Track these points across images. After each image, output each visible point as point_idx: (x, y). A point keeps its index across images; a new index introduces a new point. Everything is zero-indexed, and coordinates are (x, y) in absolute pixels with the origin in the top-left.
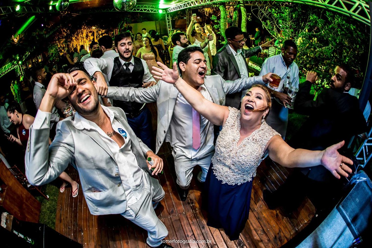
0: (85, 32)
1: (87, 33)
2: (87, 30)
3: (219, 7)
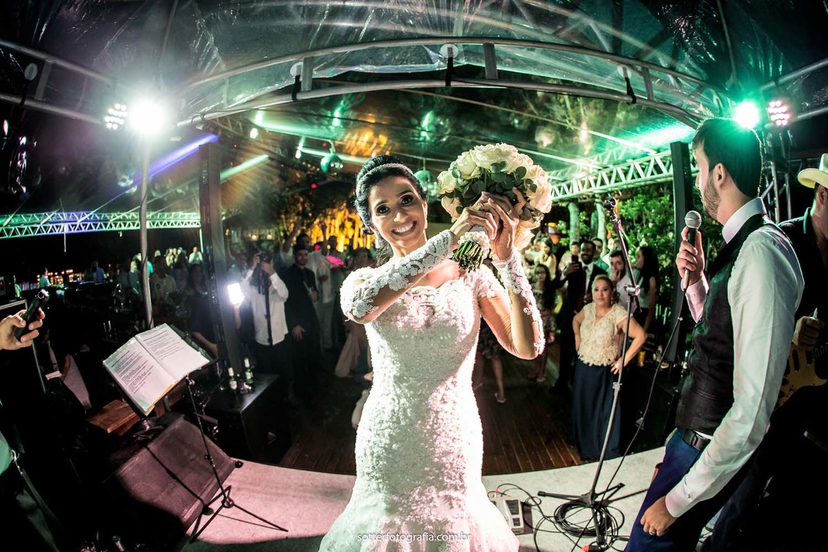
2: (344, 214)
3: (568, 205)
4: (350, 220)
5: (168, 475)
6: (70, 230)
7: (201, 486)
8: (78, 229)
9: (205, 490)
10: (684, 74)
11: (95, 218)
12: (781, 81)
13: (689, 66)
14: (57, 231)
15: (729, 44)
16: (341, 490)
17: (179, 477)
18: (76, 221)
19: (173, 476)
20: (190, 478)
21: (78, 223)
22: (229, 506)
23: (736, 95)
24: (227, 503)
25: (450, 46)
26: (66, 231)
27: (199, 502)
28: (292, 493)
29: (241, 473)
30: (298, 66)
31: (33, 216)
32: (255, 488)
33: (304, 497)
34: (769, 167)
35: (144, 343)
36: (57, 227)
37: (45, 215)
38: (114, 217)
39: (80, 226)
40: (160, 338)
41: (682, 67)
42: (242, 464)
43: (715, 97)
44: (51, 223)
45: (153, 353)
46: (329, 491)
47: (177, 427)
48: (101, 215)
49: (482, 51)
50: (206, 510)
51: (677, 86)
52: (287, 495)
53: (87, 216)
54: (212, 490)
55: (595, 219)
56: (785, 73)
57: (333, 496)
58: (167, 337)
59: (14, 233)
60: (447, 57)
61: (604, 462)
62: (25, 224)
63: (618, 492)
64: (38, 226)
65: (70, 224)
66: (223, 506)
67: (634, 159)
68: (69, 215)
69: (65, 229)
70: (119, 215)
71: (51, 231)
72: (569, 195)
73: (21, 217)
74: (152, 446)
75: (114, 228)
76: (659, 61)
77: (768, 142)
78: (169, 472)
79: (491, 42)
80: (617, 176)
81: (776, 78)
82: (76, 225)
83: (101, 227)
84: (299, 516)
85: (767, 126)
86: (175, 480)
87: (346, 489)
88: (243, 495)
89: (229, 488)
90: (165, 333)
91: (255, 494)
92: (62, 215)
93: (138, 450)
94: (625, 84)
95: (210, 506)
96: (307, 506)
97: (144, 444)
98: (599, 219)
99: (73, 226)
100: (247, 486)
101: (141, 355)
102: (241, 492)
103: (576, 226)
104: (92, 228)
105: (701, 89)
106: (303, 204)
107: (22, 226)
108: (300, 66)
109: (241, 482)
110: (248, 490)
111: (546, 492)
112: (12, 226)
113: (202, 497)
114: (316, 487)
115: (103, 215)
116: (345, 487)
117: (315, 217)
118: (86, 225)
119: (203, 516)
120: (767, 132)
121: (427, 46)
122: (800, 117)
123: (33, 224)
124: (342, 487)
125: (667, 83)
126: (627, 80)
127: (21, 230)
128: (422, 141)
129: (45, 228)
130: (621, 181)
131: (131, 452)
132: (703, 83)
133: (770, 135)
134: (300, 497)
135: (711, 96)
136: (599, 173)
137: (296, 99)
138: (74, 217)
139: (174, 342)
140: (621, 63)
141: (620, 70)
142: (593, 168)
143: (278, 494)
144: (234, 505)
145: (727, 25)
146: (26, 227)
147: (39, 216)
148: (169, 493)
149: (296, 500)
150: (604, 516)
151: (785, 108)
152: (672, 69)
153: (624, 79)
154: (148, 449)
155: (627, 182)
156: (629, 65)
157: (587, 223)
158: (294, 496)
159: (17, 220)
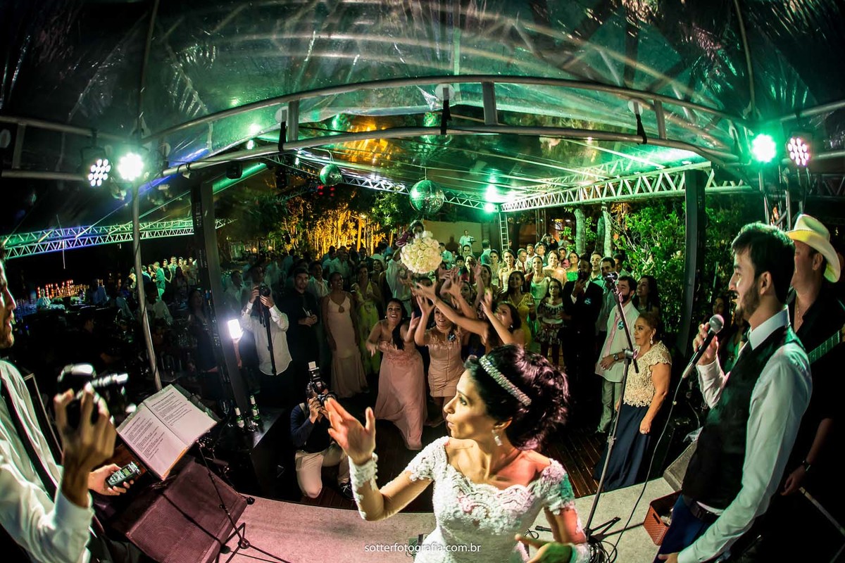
0: (342, 217)
1: (347, 221)
2: (347, 215)
3: (573, 211)
4: (353, 220)
5: (185, 519)
6: (69, 246)
7: (217, 527)
8: (76, 245)
9: (221, 531)
10: (700, 105)
11: (93, 232)
12: (804, 114)
13: (705, 96)
14: (55, 248)
15: (750, 72)
16: (350, 525)
17: (196, 519)
18: (74, 237)
19: (191, 520)
20: (205, 520)
21: (76, 239)
22: (245, 547)
23: (753, 123)
24: (243, 544)
25: (445, 85)
26: (65, 247)
27: (216, 542)
28: (302, 530)
29: (253, 510)
30: (283, 111)
31: (30, 235)
32: (268, 526)
33: (315, 534)
34: (783, 196)
35: (152, 409)
36: (55, 244)
37: (43, 233)
38: (112, 230)
39: (78, 241)
40: (167, 401)
41: (698, 97)
42: (254, 500)
43: (731, 128)
44: (48, 240)
45: (163, 419)
46: (338, 527)
47: (189, 471)
48: (99, 229)
49: (480, 90)
50: (224, 549)
51: (691, 119)
52: (298, 532)
53: (85, 231)
54: (227, 529)
55: (602, 225)
56: (809, 106)
57: (342, 532)
58: (174, 400)
59: (12, 254)
60: (443, 100)
61: (602, 494)
62: (23, 244)
63: (613, 527)
64: (36, 245)
65: (68, 240)
66: (240, 547)
67: (642, 172)
68: (66, 231)
69: (63, 245)
70: (117, 227)
71: (50, 249)
72: (575, 202)
73: (18, 237)
74: (167, 493)
75: (113, 241)
76: (673, 92)
77: (784, 178)
78: (186, 516)
79: (490, 80)
80: (624, 186)
81: (798, 110)
82: (74, 241)
83: (100, 240)
84: (311, 552)
85: (785, 161)
86: (192, 524)
87: (354, 525)
88: (257, 532)
89: (243, 525)
90: (172, 395)
91: (269, 531)
92: (60, 232)
93: (155, 498)
94: (636, 121)
95: (226, 545)
96: (319, 543)
97: (160, 492)
98: (606, 225)
99: (71, 241)
100: (260, 524)
101: (151, 421)
102: (255, 530)
103: (582, 233)
104: (90, 243)
105: (716, 120)
106: (304, 205)
107: (20, 246)
108: (286, 111)
109: (254, 520)
110: (261, 528)
111: (544, 526)
112: (9, 246)
113: (218, 538)
114: (325, 523)
115: (101, 228)
116: (353, 523)
117: (316, 218)
118: (85, 240)
119: (221, 554)
120: (784, 167)
121: (421, 87)
122: (821, 156)
123: (31, 243)
124: (350, 523)
125: (680, 116)
126: (638, 117)
127: (18, 250)
128: (421, 152)
129: (43, 246)
130: (629, 193)
131: (149, 500)
132: (719, 114)
133: (787, 170)
134: (311, 534)
135: (726, 127)
136: (606, 182)
137: (283, 150)
138: (71, 233)
139: (182, 405)
140: (632, 97)
141: (631, 105)
142: (599, 178)
143: (290, 532)
144: (250, 545)
145: (750, 51)
146: (24, 246)
147: (36, 235)
148: (188, 536)
149: (307, 537)
150: (597, 551)
151: (805, 147)
152: (687, 99)
153: (635, 116)
154: (165, 496)
155: (635, 194)
156: (640, 99)
157: (594, 229)
158: (305, 533)
159: (14, 241)
